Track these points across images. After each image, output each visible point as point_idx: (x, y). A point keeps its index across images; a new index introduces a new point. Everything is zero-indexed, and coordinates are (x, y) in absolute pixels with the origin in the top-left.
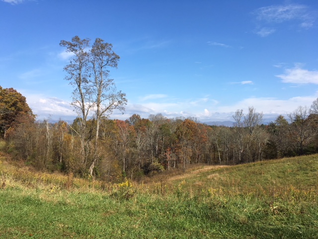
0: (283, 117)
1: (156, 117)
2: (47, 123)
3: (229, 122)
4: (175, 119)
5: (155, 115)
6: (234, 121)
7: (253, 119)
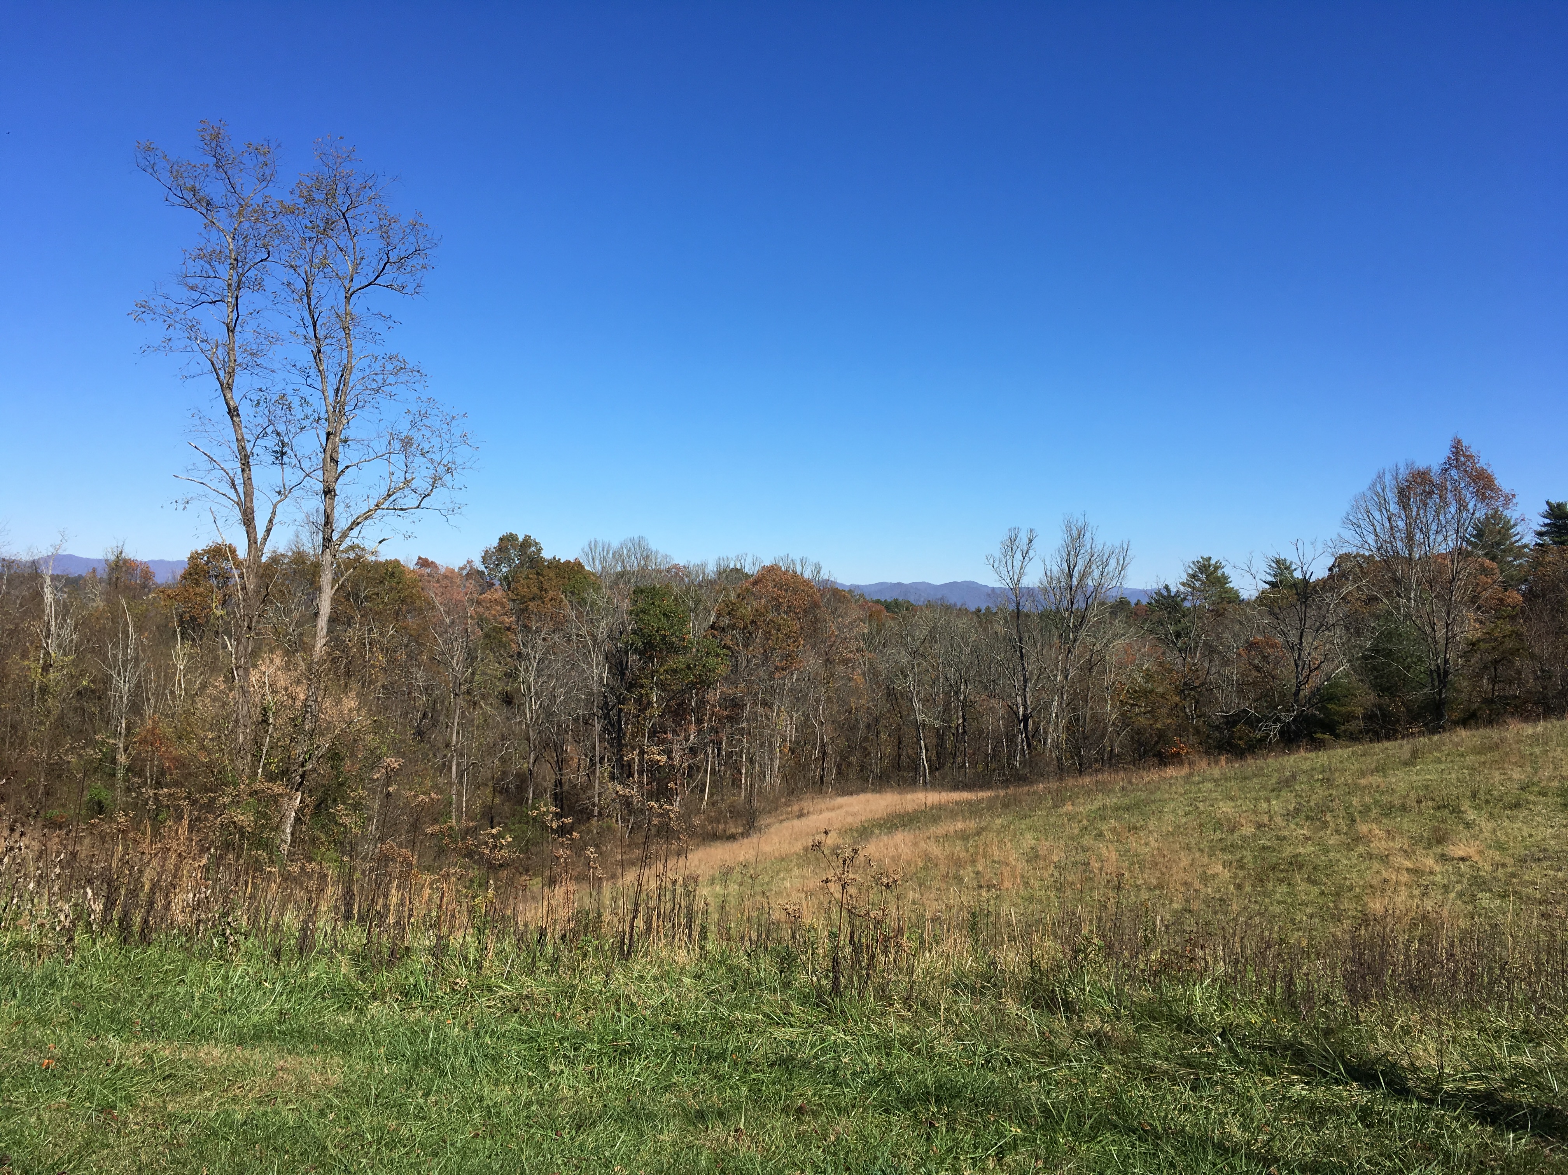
0: (1216, 568)
1: (618, 556)
2: (48, 572)
3: (971, 587)
4: (711, 569)
5: (615, 545)
6: (997, 585)
7: (1083, 576)
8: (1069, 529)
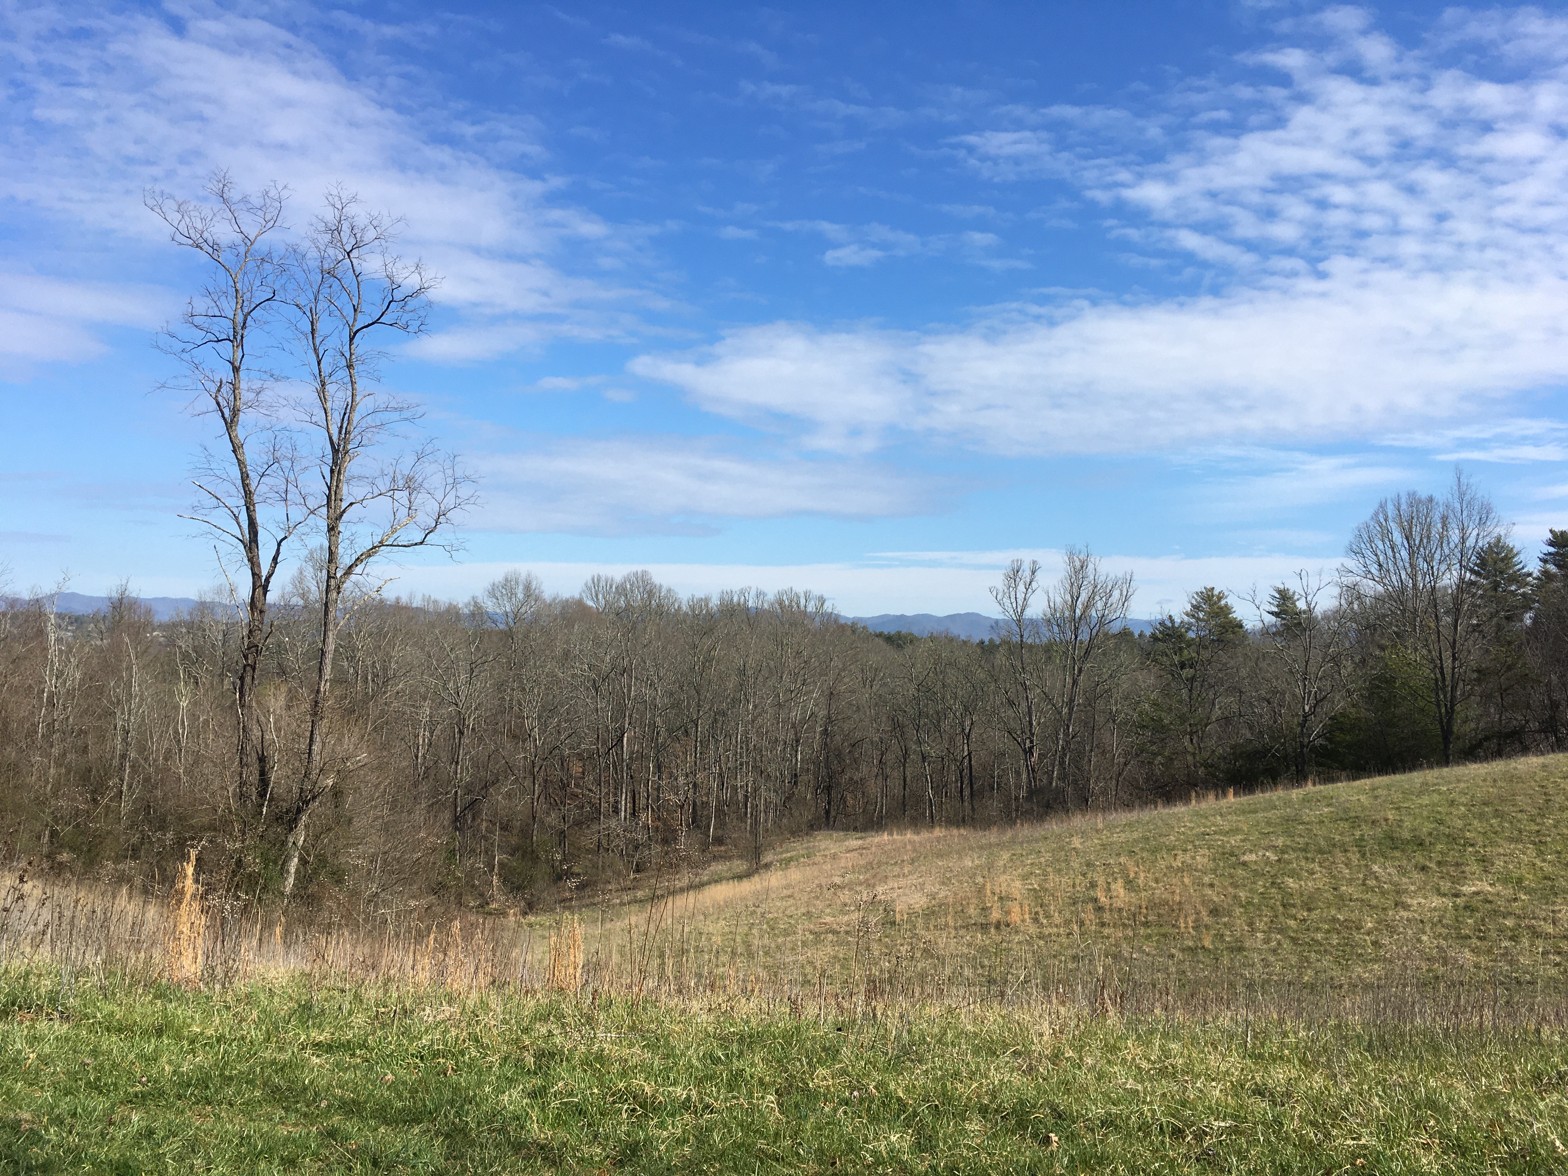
0: (1220, 599)
1: (621, 590)
2: (51, 611)
3: (972, 619)
4: (715, 602)
5: (618, 578)
6: (1001, 617)
7: (1087, 607)
8: (1071, 561)
